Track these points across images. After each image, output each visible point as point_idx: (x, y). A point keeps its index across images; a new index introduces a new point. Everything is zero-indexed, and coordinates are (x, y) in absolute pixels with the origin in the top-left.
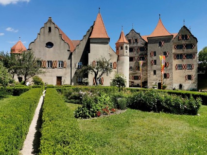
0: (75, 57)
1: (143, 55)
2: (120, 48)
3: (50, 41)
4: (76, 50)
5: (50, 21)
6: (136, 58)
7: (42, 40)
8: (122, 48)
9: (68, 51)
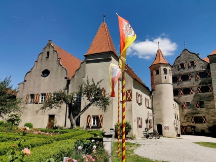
0: (73, 86)
1: (206, 84)
2: (155, 72)
3: (47, 69)
4: (75, 77)
5: (49, 45)
6: (195, 89)
7: (38, 68)
8: (158, 73)
9: (66, 78)
